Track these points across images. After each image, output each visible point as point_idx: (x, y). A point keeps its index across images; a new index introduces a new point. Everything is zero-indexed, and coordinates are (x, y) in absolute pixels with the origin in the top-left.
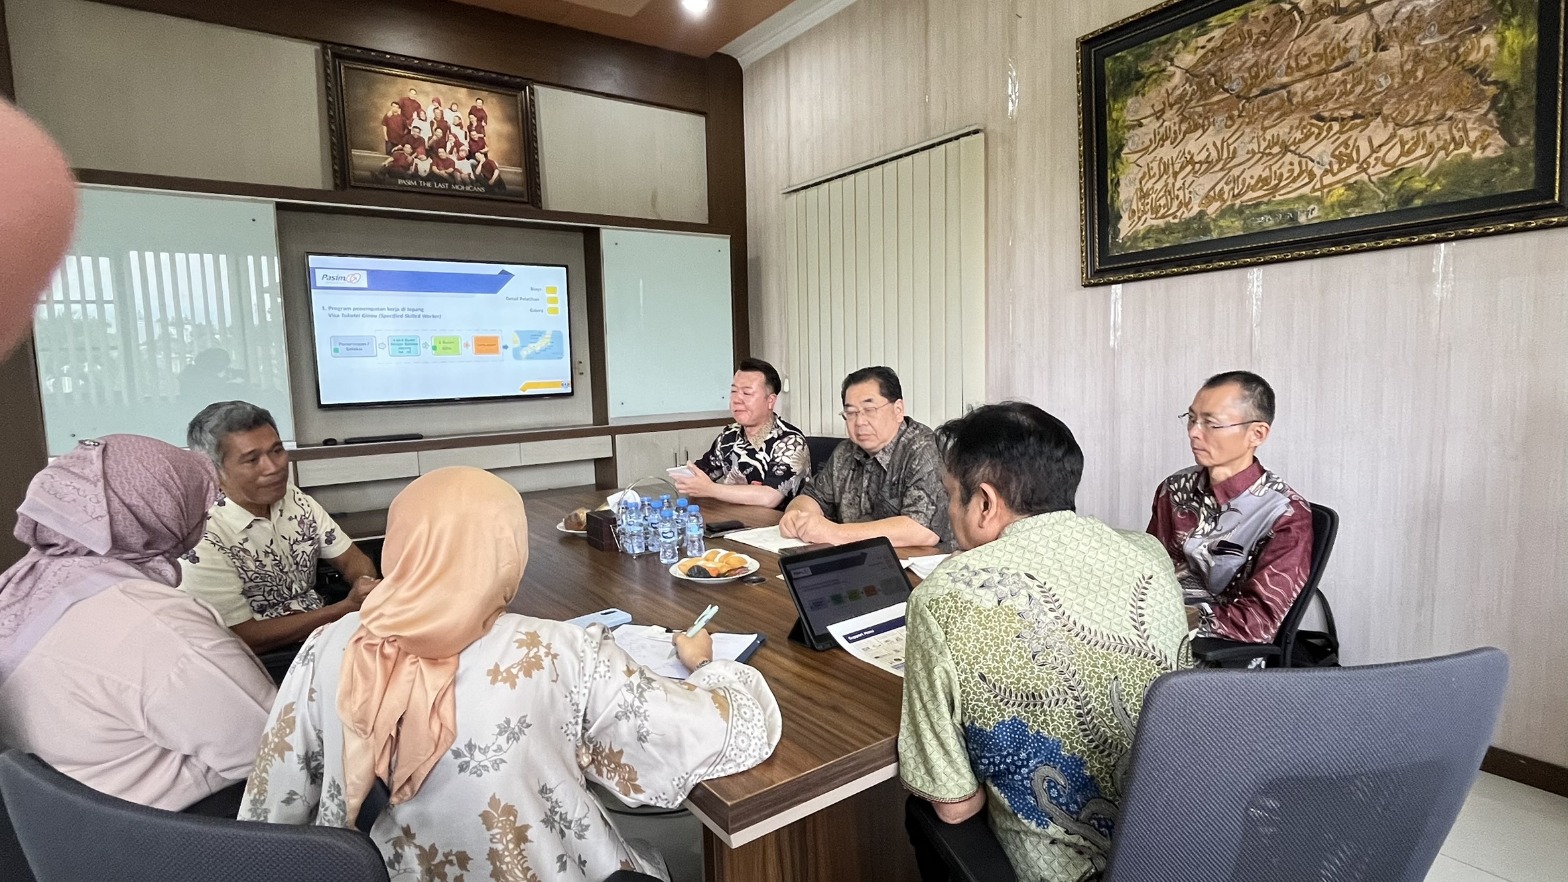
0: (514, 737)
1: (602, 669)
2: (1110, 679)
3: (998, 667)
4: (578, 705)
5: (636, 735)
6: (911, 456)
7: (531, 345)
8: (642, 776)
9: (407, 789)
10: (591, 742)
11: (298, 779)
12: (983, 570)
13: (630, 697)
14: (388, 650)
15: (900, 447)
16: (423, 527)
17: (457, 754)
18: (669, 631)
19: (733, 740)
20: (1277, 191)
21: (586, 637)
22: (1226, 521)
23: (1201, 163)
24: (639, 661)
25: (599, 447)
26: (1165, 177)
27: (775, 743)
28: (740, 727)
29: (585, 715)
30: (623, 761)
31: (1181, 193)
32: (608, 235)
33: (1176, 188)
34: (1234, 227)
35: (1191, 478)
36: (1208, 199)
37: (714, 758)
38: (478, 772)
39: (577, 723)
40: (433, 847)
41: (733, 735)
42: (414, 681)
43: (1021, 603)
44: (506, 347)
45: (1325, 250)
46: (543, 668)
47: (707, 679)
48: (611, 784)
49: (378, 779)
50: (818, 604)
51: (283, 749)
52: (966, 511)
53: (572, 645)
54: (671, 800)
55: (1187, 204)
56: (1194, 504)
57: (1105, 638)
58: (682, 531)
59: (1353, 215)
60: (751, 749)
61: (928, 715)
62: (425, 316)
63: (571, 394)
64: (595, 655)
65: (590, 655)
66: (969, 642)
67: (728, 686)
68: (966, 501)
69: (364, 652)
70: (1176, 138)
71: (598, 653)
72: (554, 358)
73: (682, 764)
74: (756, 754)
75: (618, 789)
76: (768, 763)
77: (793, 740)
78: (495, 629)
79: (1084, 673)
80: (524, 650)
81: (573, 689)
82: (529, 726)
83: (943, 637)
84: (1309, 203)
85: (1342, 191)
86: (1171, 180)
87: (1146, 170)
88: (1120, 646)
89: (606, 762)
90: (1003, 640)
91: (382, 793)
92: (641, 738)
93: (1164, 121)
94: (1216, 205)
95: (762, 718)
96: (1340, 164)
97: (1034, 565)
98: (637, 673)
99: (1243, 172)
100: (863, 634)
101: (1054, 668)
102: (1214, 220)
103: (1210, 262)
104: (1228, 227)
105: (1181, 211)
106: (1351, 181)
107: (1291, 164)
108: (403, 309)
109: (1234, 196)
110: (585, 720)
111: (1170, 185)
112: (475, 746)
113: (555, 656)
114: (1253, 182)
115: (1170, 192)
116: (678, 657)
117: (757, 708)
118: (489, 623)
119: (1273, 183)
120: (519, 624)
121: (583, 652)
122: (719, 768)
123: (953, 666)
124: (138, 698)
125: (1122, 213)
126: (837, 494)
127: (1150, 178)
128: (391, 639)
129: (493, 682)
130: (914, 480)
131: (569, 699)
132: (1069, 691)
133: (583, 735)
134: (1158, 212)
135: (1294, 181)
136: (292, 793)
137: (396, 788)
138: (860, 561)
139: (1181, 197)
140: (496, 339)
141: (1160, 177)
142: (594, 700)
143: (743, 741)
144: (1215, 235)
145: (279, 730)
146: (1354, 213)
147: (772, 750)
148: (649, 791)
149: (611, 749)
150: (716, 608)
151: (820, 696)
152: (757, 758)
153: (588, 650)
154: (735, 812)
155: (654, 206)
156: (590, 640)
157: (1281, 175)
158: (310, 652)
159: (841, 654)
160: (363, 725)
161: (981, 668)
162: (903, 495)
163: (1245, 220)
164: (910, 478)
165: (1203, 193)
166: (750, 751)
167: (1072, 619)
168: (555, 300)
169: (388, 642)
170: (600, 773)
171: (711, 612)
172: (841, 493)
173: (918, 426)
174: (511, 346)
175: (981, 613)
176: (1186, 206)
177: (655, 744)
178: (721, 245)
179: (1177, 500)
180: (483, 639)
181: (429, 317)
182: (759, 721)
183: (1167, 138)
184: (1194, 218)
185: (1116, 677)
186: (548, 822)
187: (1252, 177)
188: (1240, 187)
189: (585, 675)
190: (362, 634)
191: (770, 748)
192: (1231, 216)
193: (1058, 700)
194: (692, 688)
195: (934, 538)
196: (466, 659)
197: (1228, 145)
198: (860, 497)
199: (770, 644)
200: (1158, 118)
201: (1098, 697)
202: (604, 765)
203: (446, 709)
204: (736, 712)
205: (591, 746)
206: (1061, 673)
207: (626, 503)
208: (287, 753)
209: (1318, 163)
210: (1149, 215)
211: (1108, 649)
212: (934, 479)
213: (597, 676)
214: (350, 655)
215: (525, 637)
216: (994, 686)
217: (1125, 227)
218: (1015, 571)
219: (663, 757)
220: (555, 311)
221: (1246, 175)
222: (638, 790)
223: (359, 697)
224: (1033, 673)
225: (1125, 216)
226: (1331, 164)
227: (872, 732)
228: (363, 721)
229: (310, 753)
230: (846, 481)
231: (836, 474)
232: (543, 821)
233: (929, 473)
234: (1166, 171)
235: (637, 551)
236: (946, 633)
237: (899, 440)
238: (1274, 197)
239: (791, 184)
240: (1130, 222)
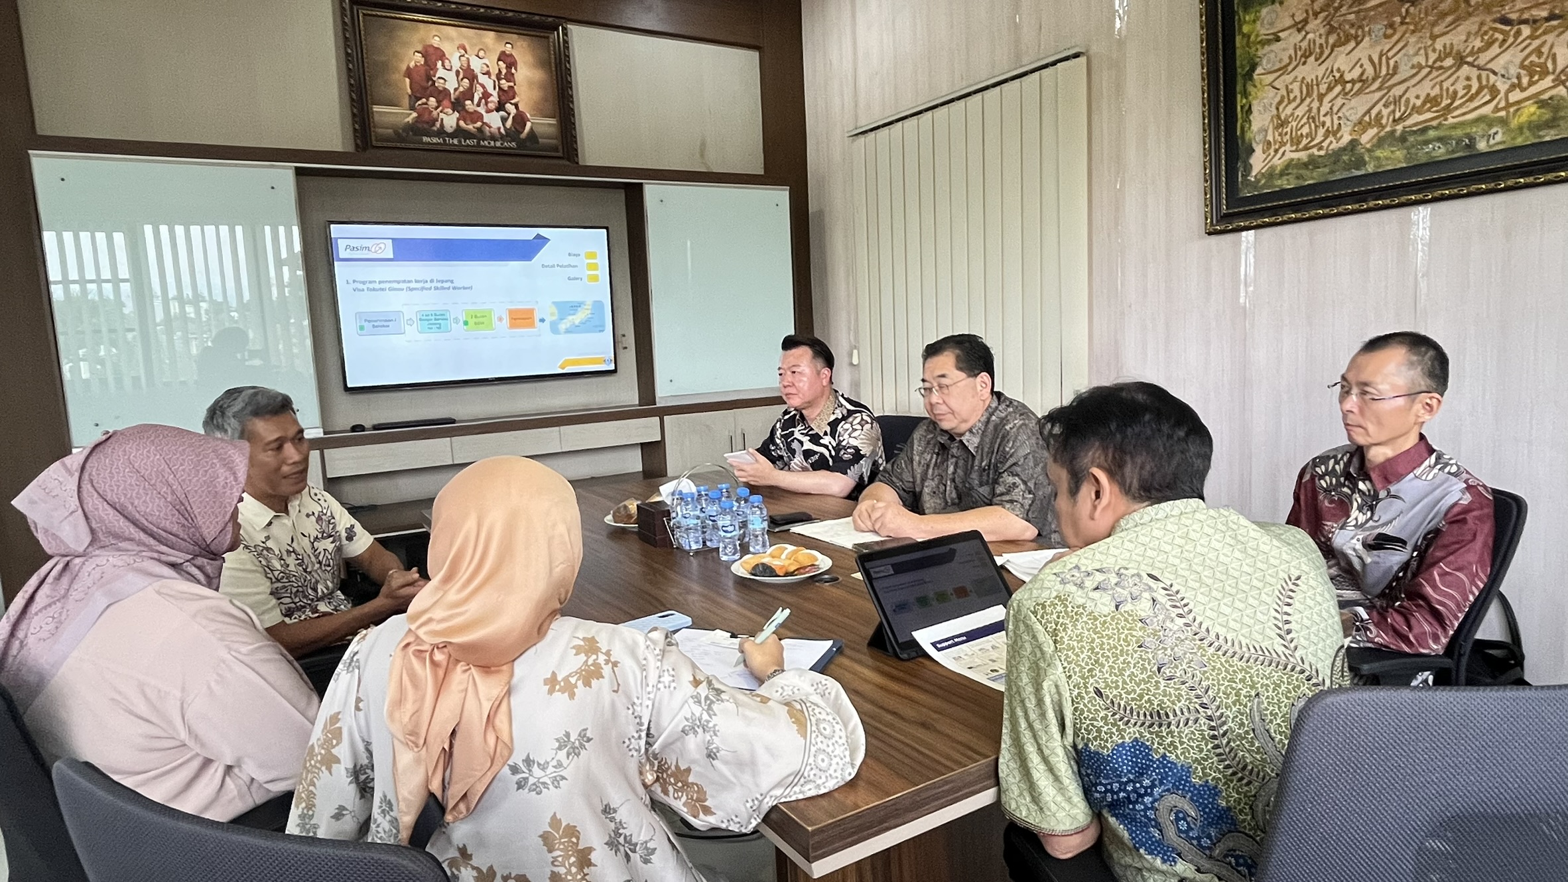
0: (575, 752)
1: (666, 679)
2: (1250, 696)
3: (1117, 681)
4: (640, 718)
5: (705, 751)
6: (1003, 437)
7: (570, 318)
8: (713, 797)
9: (462, 806)
10: (656, 759)
11: (348, 793)
12: (1097, 570)
13: (697, 710)
14: (439, 656)
15: (991, 427)
16: (471, 524)
17: (515, 770)
18: (733, 636)
19: (811, 760)
20: (1450, 112)
21: (648, 643)
22: (1386, 510)
23: (1353, 82)
24: (707, 669)
25: (646, 430)
26: (1308, 100)
27: (858, 762)
28: (819, 743)
29: (649, 729)
30: (691, 779)
31: (1328, 120)
32: (652, 192)
33: (1322, 113)
34: (1394, 158)
35: (1342, 458)
36: (1362, 125)
37: (791, 778)
38: (537, 789)
39: (640, 738)
40: (491, 868)
41: (812, 755)
42: (466, 690)
43: (1143, 608)
44: (542, 320)
45: (1510, 183)
46: (603, 677)
47: (780, 691)
48: (679, 805)
49: (432, 795)
50: (901, 607)
51: (330, 761)
52: (1075, 503)
53: (633, 653)
54: (744, 823)
55: (1334, 132)
56: (1345, 490)
57: (1245, 649)
58: (744, 525)
59: (1547, 139)
60: (832, 769)
61: (1035, 737)
62: (454, 288)
63: (615, 371)
64: (659, 664)
65: (653, 663)
66: (1082, 652)
67: (803, 698)
68: (1074, 491)
69: (413, 658)
70: (1322, 53)
71: (661, 661)
72: (595, 332)
73: (757, 785)
74: (838, 774)
75: (685, 810)
76: (851, 784)
77: (877, 759)
78: (551, 634)
79: (1219, 689)
80: (583, 657)
81: (636, 700)
82: (589, 740)
83: (1052, 648)
84: (1490, 126)
85: (1533, 109)
86: (1315, 105)
87: (1285, 94)
88: (1261, 658)
89: (672, 780)
90: (1121, 651)
91: (437, 813)
92: (711, 756)
93: (1307, 33)
94: (1372, 132)
95: (843, 734)
96: (1531, 77)
97: (1158, 565)
98: (705, 683)
99: (1406, 91)
100: (952, 642)
101: (1183, 683)
102: (1369, 150)
103: (1365, 201)
104: (1387, 159)
105: (1328, 141)
106: (1546, 96)
107: (1468, 79)
108: (432, 281)
109: (1394, 120)
110: (648, 735)
111: (1315, 111)
112: (534, 761)
113: (615, 664)
114: (1419, 103)
115: (1313, 118)
116: (746, 665)
117: (837, 723)
118: (544, 628)
119: (1445, 102)
120: (576, 628)
121: (645, 659)
122: (797, 789)
123: (1064, 679)
124: (178, 703)
125: (1254, 145)
126: (918, 481)
127: (1289, 102)
128: (440, 646)
129: (551, 692)
130: (1008, 464)
131: (630, 712)
132: (1201, 710)
133: (647, 750)
134: (1299, 142)
135: (1471, 99)
136: (342, 808)
137: (451, 805)
138: (949, 557)
139: (1328, 124)
140: (531, 311)
141: (1302, 101)
142: (659, 713)
143: (823, 760)
144: (1370, 168)
145: (325, 741)
146: (1549, 136)
147: (856, 770)
148: (720, 813)
149: (677, 766)
150: (787, 611)
151: (908, 711)
152: (839, 779)
153: (651, 658)
154: (817, 838)
155: (702, 155)
156: (652, 647)
157: (1455, 93)
158: (355, 659)
159: (927, 663)
160: (414, 737)
161: (1097, 682)
162: (996, 482)
163: (1408, 149)
164: (1003, 463)
165: (1355, 118)
166: (831, 771)
167: (1204, 627)
168: (594, 267)
169: (438, 648)
170: (666, 792)
171: (781, 615)
172: (923, 480)
173: (1011, 403)
174: (548, 319)
175: (1096, 619)
176: (1335, 134)
177: (726, 763)
178: (780, 197)
179: (1325, 486)
180: (538, 645)
181: (459, 288)
182: (840, 738)
183: (1311, 54)
184: (1344, 149)
185: (1257, 695)
186: (613, 844)
187: (1418, 97)
188: (1403, 109)
189: (648, 685)
190: (411, 639)
191: (853, 768)
192: (1390, 145)
193: (1188, 720)
194: (765, 700)
195: (1031, 532)
196: (520, 667)
197: (1388, 59)
198: (945, 486)
199: (847, 651)
200: (1299, 31)
201: (1237, 716)
202: (670, 784)
203: (501, 720)
204: (814, 728)
205: (656, 762)
206: (1192, 689)
207: (681, 493)
208: (335, 766)
209: (1503, 76)
210: (1288, 147)
211: (1248, 661)
212: (1031, 464)
213: (660, 686)
214: (398, 662)
215: (582, 643)
216: (1112, 702)
217: (1258, 163)
218: (1136, 572)
219: (735, 776)
220: (595, 278)
221: (1411, 95)
222: (707, 811)
223: (409, 707)
224: (1158, 688)
225: (1258, 149)
226: (1519, 77)
227: (970, 753)
228: (414, 733)
229: (358, 767)
230: (928, 466)
231: (916, 458)
232: (606, 844)
233: (1026, 457)
234: (1309, 94)
235: (694, 547)
236: (1055, 642)
237: (988, 420)
238: (1446, 119)
239: (859, 125)
240: (1265, 156)
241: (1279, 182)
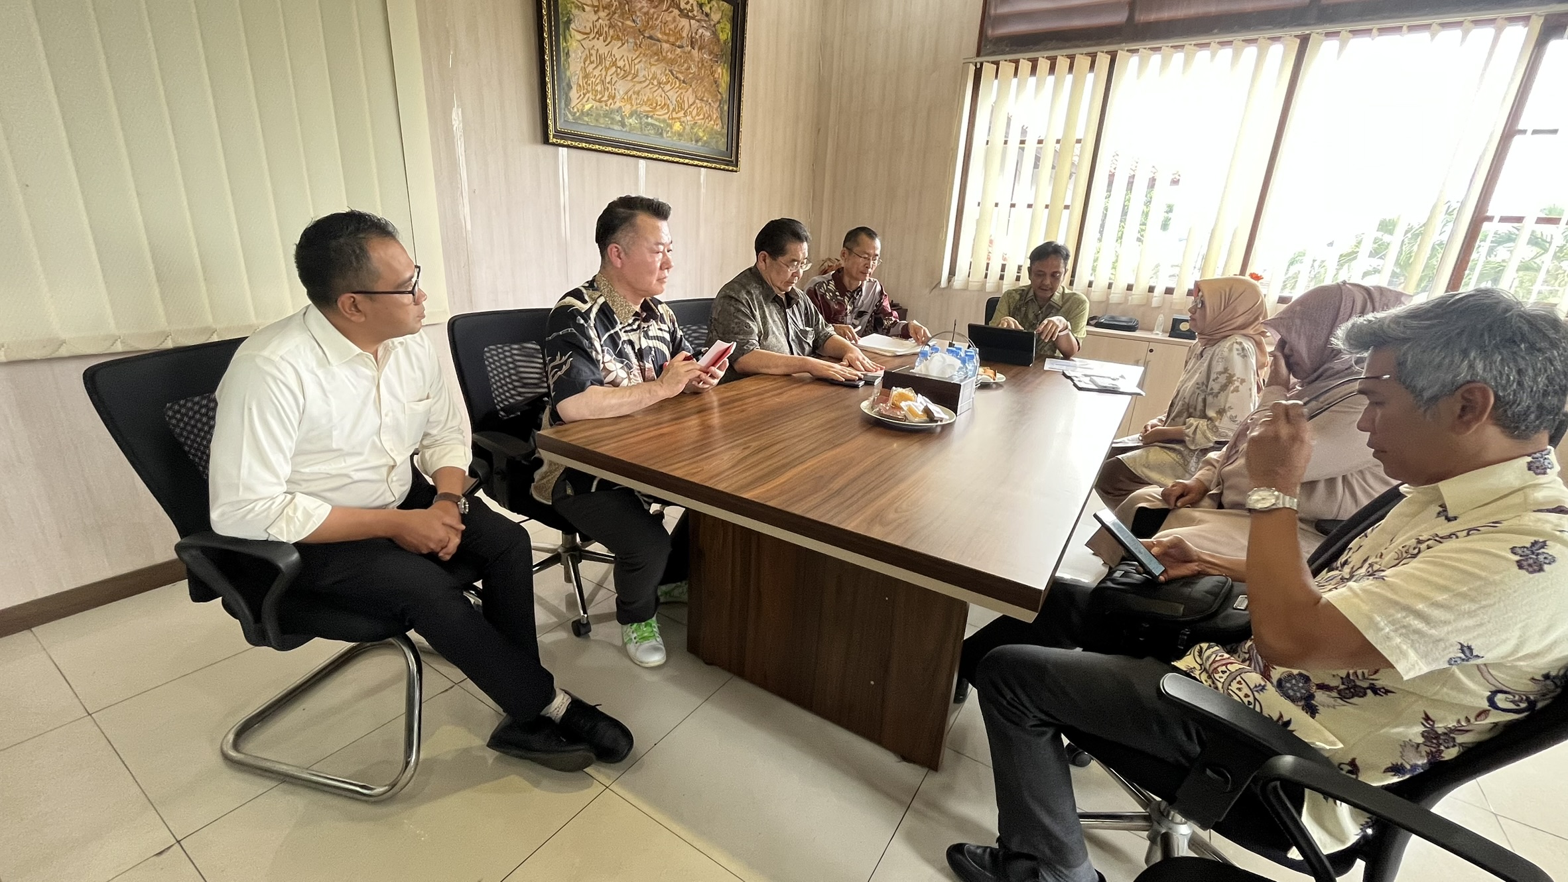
23: (620, 68)
26: (600, 67)
31: (610, 87)
33: (607, 81)
36: (624, 100)
45: (674, 159)
70: (606, 38)
84: (667, 126)
85: (678, 124)
86: (604, 73)
87: (588, 54)
93: (599, 18)
94: (628, 106)
99: (641, 89)
102: (627, 118)
104: (635, 126)
105: (608, 101)
106: (682, 120)
109: (637, 104)
111: (603, 77)
114: (645, 99)
115: (603, 82)
125: (571, 83)
127: (591, 63)
134: (596, 96)
139: (610, 90)
141: (597, 66)
163: (642, 124)
176: (613, 100)
183: (601, 35)
187: (644, 95)
188: (640, 99)
192: (635, 118)
197: (635, 65)
200: (595, 12)
210: (590, 95)
217: (574, 98)
225: (575, 87)
234: (601, 63)
238: (654, 115)
240: (579, 95)
241: (586, 119)
